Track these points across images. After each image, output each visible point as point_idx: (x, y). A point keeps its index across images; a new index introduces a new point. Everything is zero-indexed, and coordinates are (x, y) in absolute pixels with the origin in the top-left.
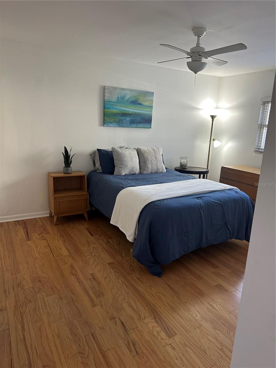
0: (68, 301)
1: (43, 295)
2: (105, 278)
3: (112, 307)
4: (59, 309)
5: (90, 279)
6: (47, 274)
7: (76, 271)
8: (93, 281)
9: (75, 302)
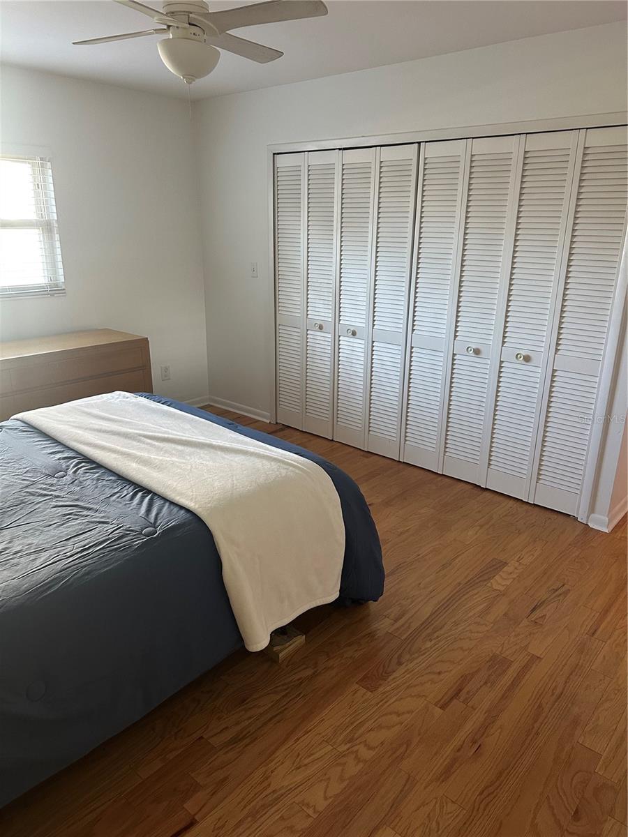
0: (570, 705)
1: (606, 767)
2: (439, 673)
3: (513, 633)
4: (601, 709)
5: (466, 701)
6: (535, 817)
7: (459, 750)
8: (468, 692)
9: (558, 692)
